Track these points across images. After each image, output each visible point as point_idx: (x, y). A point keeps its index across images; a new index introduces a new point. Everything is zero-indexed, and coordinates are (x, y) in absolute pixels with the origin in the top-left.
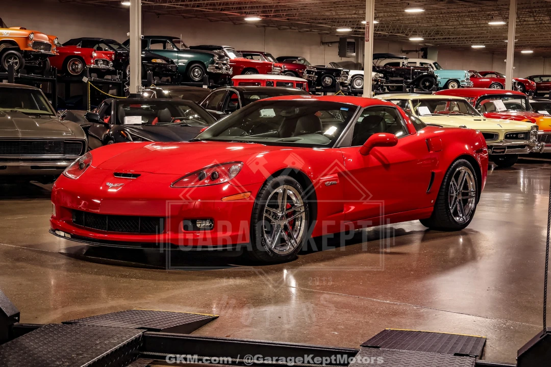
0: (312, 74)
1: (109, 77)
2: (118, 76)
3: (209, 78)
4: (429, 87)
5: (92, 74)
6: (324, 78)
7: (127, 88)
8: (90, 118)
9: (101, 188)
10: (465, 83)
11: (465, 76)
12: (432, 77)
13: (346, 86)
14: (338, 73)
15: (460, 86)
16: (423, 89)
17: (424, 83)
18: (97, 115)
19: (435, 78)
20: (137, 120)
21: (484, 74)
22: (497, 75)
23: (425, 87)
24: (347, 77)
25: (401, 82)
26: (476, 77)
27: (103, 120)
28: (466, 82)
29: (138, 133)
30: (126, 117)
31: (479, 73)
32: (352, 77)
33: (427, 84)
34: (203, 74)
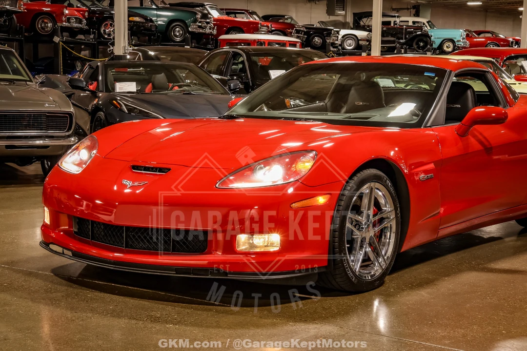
0: (301, 34)
1: (82, 37)
2: (92, 36)
3: (192, 38)
4: (423, 48)
5: (64, 34)
6: (314, 38)
7: (112, 48)
8: (73, 84)
9: (115, 188)
10: (461, 43)
11: (462, 35)
12: (426, 37)
13: (337, 47)
14: (329, 32)
15: (456, 46)
16: (417, 49)
17: (417, 44)
18: (82, 81)
19: (430, 37)
20: (131, 87)
21: (479, 33)
22: (493, 34)
23: (419, 47)
24: (338, 37)
25: (393, 42)
26: (471, 37)
27: (88, 87)
28: (463, 42)
29: (132, 103)
30: (117, 84)
31: (474, 32)
32: (343, 37)
33: (422, 44)
34: (185, 34)
